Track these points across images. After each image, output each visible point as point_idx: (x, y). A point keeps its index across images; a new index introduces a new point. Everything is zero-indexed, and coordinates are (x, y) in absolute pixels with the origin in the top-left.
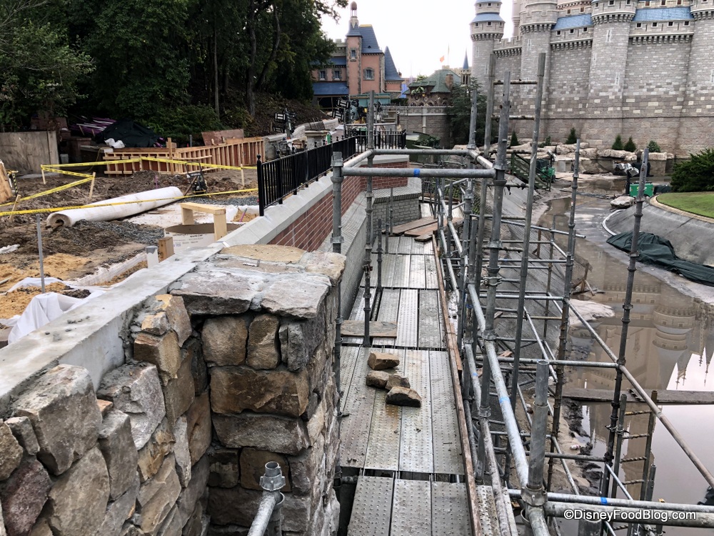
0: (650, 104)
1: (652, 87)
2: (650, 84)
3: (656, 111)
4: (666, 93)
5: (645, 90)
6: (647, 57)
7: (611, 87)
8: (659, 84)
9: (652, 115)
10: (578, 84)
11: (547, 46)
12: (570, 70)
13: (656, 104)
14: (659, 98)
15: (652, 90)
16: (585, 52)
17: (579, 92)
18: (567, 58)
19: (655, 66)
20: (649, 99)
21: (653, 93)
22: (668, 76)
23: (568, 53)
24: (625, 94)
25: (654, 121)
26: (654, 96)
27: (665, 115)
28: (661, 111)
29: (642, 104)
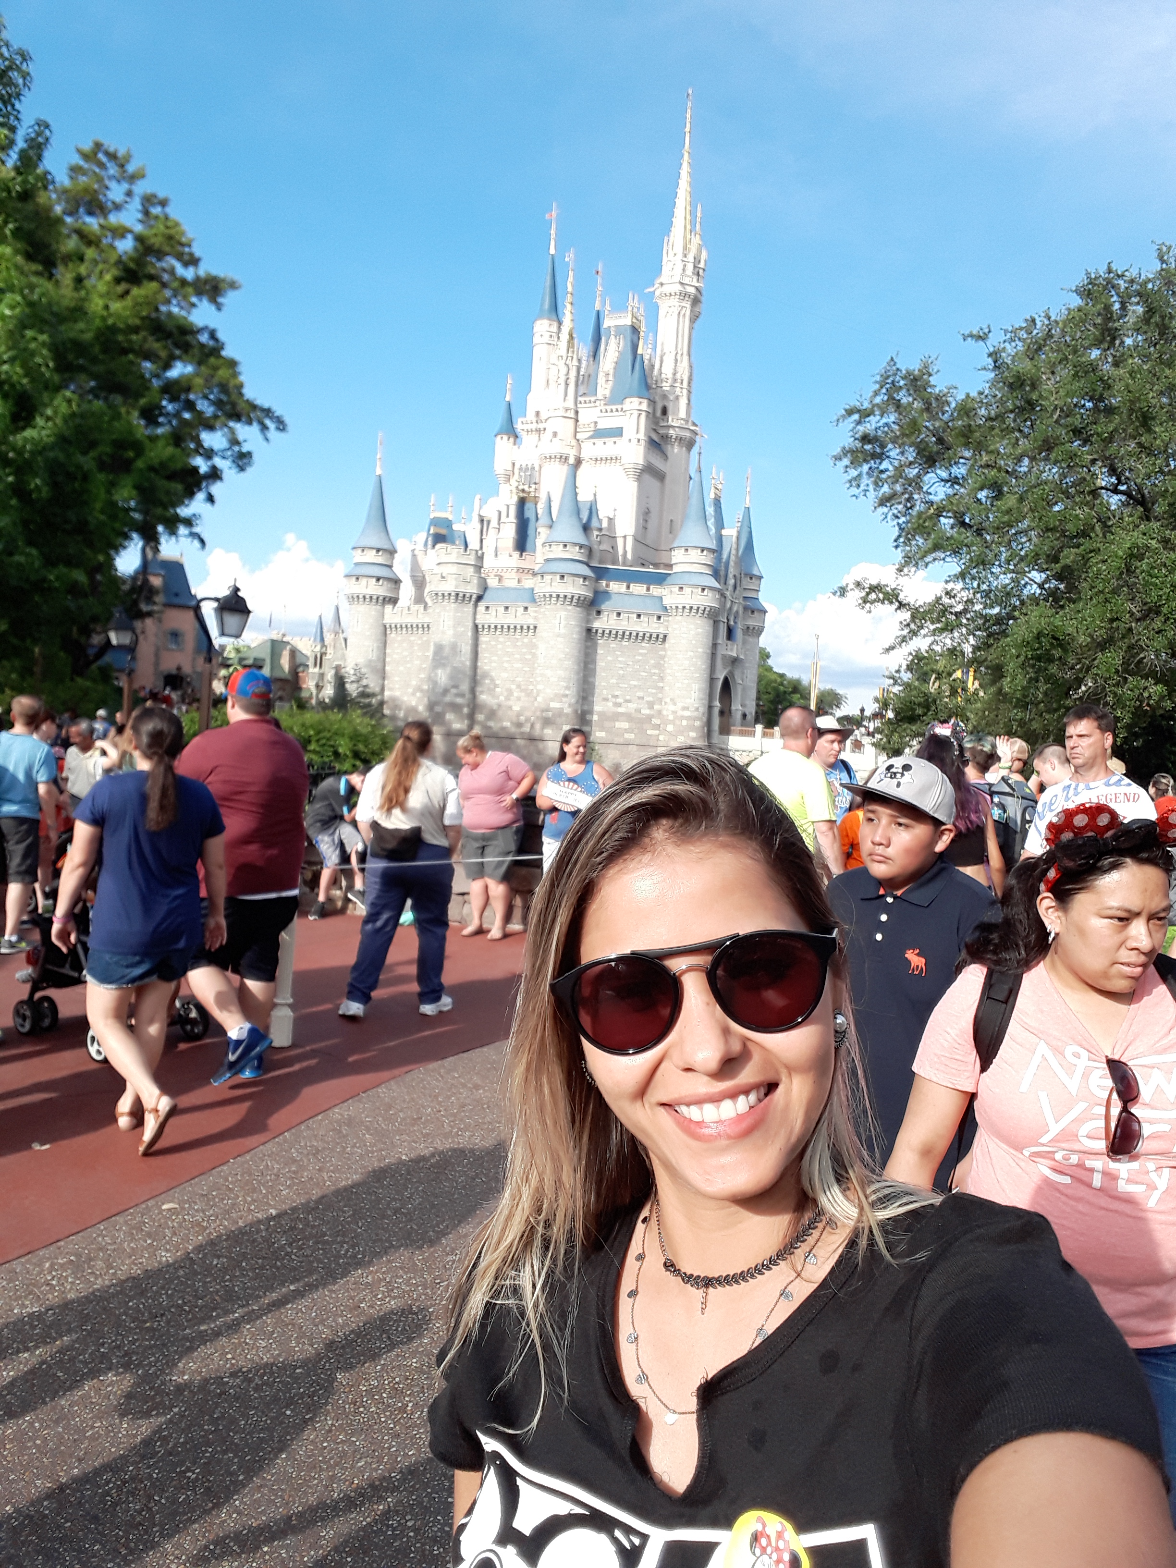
0: (618, 725)
1: (620, 700)
2: (617, 697)
3: (627, 736)
4: (638, 711)
5: (610, 704)
6: (609, 658)
7: (567, 696)
8: (628, 698)
9: (621, 741)
10: (519, 686)
11: (470, 625)
12: (506, 665)
13: (626, 725)
14: (628, 717)
15: (619, 705)
16: (526, 640)
17: (519, 699)
18: (500, 646)
19: (621, 672)
20: (616, 717)
21: (620, 710)
22: (639, 687)
23: (501, 639)
24: (586, 708)
25: (625, 748)
26: (622, 714)
27: (637, 742)
28: (632, 736)
29: (607, 724)
